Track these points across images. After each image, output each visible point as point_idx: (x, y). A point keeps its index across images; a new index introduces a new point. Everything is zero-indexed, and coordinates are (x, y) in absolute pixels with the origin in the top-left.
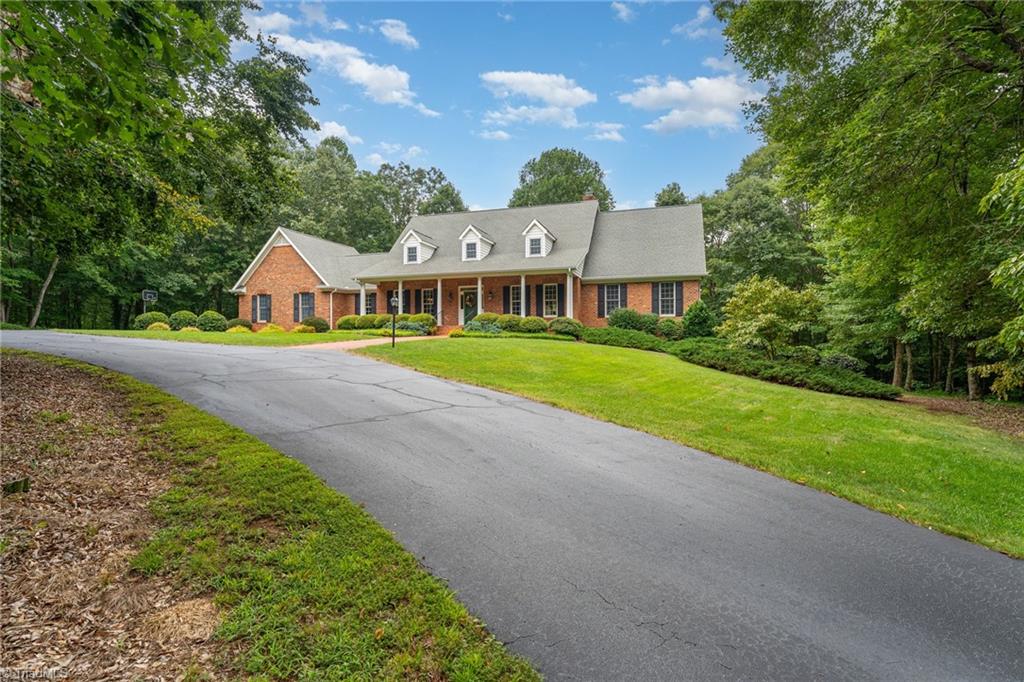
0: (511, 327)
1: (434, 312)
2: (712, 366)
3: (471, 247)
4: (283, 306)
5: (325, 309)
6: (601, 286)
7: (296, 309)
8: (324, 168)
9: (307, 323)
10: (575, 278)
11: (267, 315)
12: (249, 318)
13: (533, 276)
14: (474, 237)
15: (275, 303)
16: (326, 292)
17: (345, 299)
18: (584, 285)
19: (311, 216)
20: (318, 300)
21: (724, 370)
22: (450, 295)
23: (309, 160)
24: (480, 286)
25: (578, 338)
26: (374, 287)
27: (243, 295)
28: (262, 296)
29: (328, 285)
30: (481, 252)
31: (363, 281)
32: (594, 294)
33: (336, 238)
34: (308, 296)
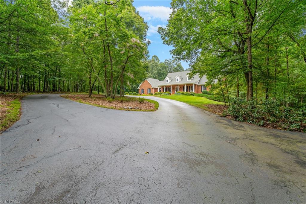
0: (183, 94)
1: (170, 91)
2: (209, 99)
3: (177, 79)
4: (146, 91)
5: (153, 91)
6: (201, 86)
7: (148, 91)
8: (153, 63)
9: (150, 94)
10: (195, 85)
11: (143, 92)
12: (140, 93)
13: (188, 85)
14: (178, 78)
15: (144, 91)
16: (153, 88)
17: (156, 89)
18: (198, 86)
19: (150, 73)
20: (151, 89)
21: (210, 99)
22: (173, 88)
23: (150, 62)
24: (178, 87)
25: (194, 95)
26: (161, 87)
27: (139, 89)
28: (142, 89)
29: (153, 87)
30: (179, 80)
31: (159, 86)
32: (200, 87)
33: (155, 78)
34: (150, 89)
